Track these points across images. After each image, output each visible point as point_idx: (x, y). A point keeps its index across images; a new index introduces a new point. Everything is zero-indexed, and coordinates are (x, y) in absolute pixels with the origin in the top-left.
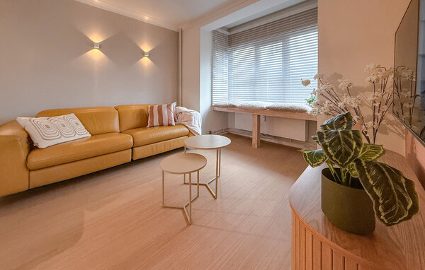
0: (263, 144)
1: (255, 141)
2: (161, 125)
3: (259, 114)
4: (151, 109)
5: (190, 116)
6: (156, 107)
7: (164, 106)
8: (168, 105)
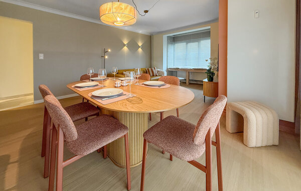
0: (190, 84)
1: (187, 82)
2: (153, 76)
3: (189, 71)
4: (148, 69)
5: (163, 73)
6: (150, 69)
7: (153, 69)
8: (155, 68)
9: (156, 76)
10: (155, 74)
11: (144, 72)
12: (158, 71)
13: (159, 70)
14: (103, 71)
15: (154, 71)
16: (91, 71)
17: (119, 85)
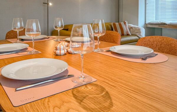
2: (123, 35)
4: (114, 25)
5: (139, 30)
6: (117, 24)
7: (122, 23)
8: (125, 23)
9: (128, 35)
10: (125, 33)
11: (108, 29)
12: (131, 28)
13: (132, 25)
14: (34, 25)
15: (124, 26)
16: (19, 24)
17: (63, 52)
